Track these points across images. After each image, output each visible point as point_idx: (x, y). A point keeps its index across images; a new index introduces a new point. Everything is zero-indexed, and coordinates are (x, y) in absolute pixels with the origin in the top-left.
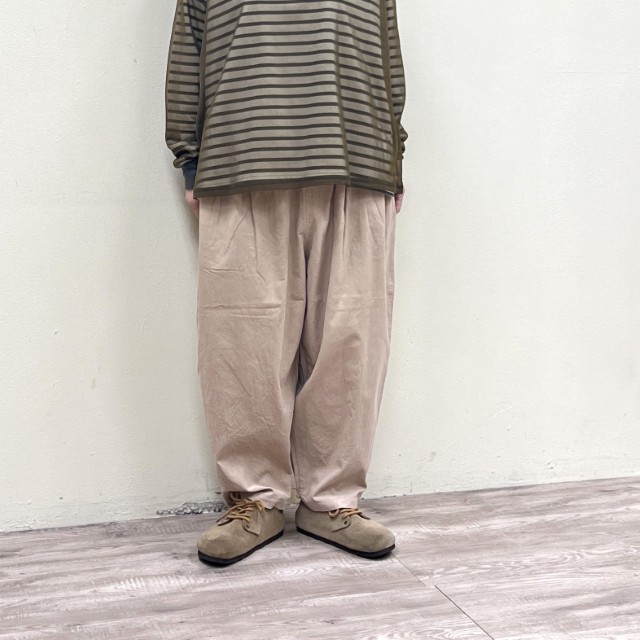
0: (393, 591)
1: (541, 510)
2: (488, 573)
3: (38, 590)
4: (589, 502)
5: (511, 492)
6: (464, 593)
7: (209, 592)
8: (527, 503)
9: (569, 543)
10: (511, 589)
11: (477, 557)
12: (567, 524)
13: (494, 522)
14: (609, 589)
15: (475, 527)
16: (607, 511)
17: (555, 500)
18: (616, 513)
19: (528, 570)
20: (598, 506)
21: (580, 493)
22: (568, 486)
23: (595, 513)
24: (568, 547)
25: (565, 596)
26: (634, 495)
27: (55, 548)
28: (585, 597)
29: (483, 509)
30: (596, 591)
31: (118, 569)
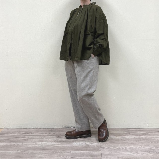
0: (91, 151)
1: (140, 135)
4: (153, 134)
8: (139, 132)
11: (117, 145)
12: (144, 139)
13: (128, 136)
16: (156, 136)
22: (151, 129)
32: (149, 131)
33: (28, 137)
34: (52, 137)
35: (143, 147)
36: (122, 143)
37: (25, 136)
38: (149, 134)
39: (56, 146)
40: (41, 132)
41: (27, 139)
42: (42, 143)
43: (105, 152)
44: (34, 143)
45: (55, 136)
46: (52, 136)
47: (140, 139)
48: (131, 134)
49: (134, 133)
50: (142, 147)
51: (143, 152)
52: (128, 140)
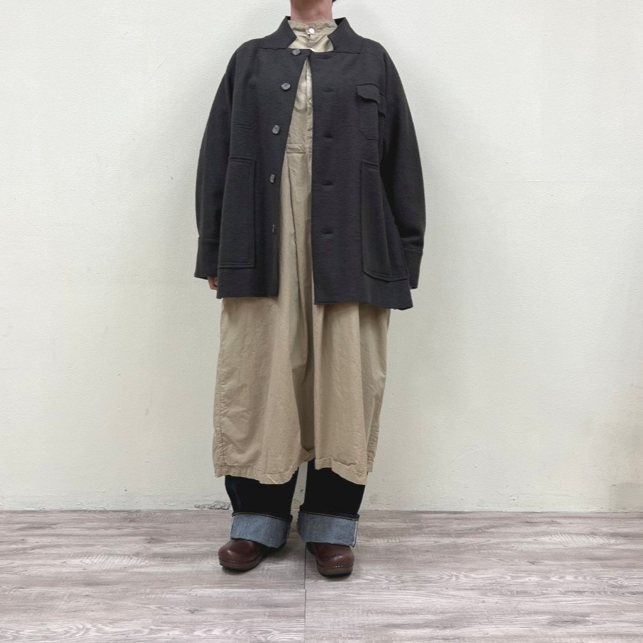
0: (269, 590)
1: (460, 534)
2: (365, 584)
3: (31, 556)
4: (508, 530)
5: (451, 516)
6: (322, 599)
7: (140, 573)
8: (455, 526)
9: (458, 565)
10: (364, 601)
11: (369, 568)
12: (471, 547)
13: (412, 539)
14: (447, 613)
15: (393, 542)
16: (518, 539)
17: (482, 525)
18: (522, 542)
19: (402, 585)
20: (512, 534)
21: (506, 522)
22: (503, 515)
23: (505, 540)
24: (454, 569)
25: (403, 614)
26: (552, 529)
27: (81, 526)
28: (421, 617)
29: (414, 528)
30: (435, 613)
31: (99, 546)
32: (492, 523)
33: (37, 539)
34: (129, 542)
35: (466, 576)
36: (388, 561)
37: (26, 538)
38: (493, 530)
39: (138, 570)
40: (89, 524)
41: (33, 548)
42: (88, 561)
43: (321, 593)
44: (58, 562)
45: (141, 538)
46: (129, 538)
47: (456, 546)
48: (427, 530)
49: (436, 526)
50: (461, 576)
51: (463, 593)
52: (412, 550)
